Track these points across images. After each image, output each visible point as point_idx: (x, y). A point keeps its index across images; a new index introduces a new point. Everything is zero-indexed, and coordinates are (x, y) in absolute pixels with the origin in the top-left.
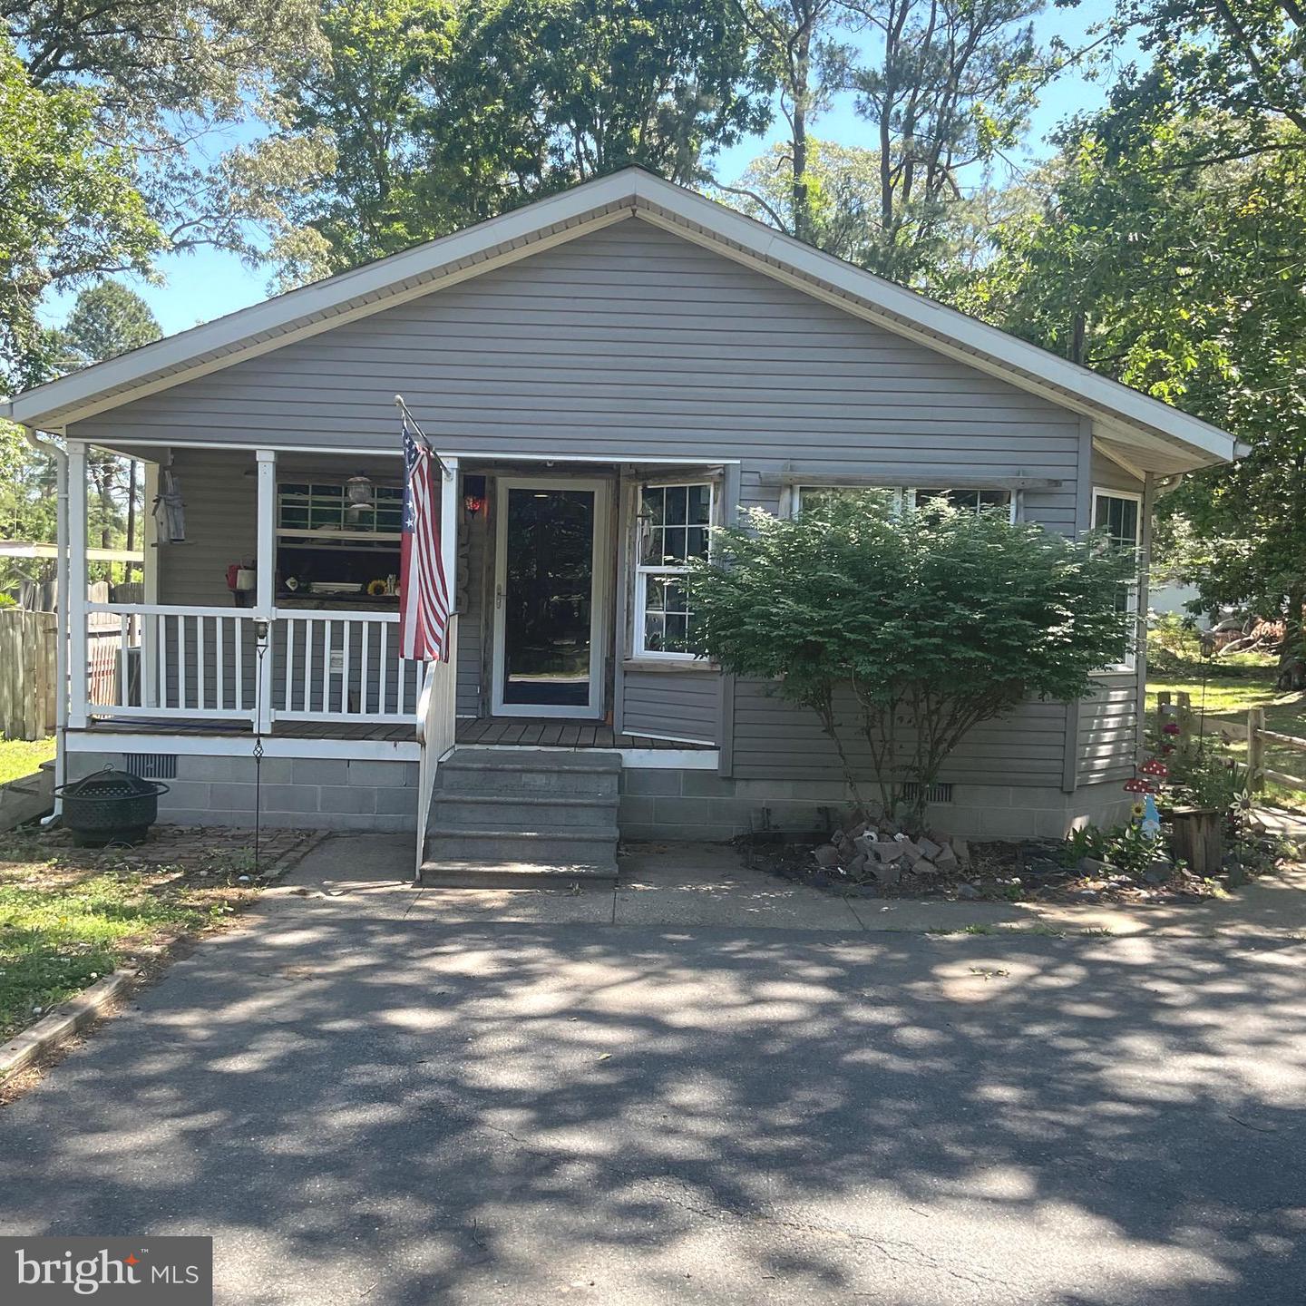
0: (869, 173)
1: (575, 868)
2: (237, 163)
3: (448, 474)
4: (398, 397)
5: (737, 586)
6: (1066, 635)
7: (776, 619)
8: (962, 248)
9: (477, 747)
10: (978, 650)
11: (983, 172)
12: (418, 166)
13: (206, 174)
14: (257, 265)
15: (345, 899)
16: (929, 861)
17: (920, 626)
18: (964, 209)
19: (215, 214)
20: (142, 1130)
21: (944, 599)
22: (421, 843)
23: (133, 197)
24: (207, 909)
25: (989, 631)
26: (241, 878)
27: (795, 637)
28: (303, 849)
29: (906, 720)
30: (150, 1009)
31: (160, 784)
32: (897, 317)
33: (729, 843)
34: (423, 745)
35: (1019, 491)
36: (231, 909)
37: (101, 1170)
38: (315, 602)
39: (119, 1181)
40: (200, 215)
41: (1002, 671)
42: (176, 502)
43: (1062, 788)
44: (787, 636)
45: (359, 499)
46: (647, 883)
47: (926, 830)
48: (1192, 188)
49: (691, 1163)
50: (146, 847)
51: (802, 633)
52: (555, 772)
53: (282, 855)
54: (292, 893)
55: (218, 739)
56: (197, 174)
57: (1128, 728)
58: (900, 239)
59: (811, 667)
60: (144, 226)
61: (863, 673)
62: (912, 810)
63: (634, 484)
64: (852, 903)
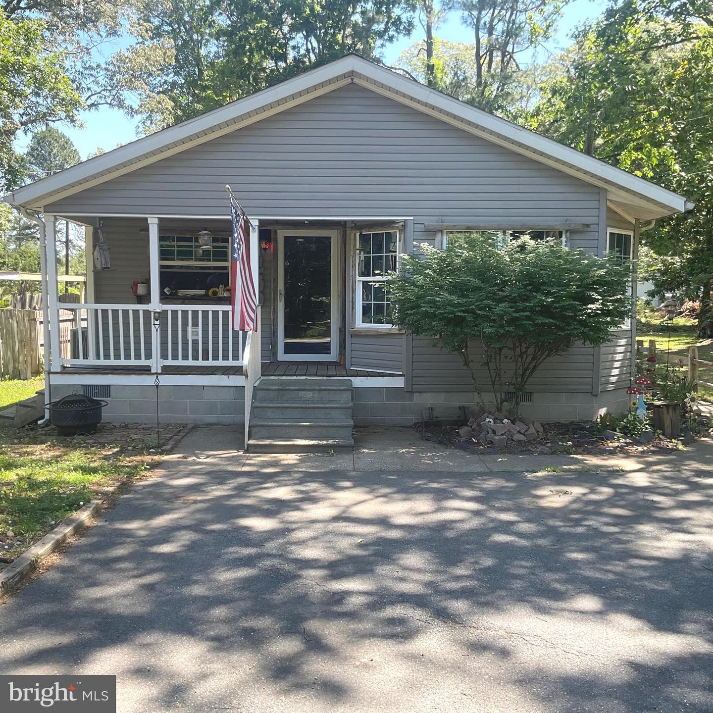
0: (467, 57)
1: (330, 442)
2: (121, 59)
3: (253, 228)
4: (228, 186)
5: (416, 286)
6: (598, 309)
7: (438, 304)
8: (522, 97)
9: (273, 377)
10: (550, 319)
11: (532, 54)
12: (218, 58)
13: (104, 66)
14: (133, 116)
15: (208, 460)
16: (522, 434)
17: (518, 306)
18: (522, 76)
19: (109, 88)
20: (118, 585)
21: (531, 291)
22: (247, 429)
23: (65, 80)
24: (135, 467)
25: (556, 308)
26: (151, 450)
27: (449, 313)
28: (182, 434)
29: (509, 357)
30: (112, 520)
31: (103, 401)
32: (499, 136)
33: (411, 427)
34: (247, 376)
35: (567, 231)
36: (148, 467)
37: (100, 606)
38: (181, 301)
39: (110, 612)
40: (101, 89)
41: (563, 330)
42: (105, 247)
43: (592, 393)
44: (445, 313)
45: (205, 243)
46: (370, 449)
47: (520, 417)
48: (648, 62)
49: (416, 596)
50: (97, 435)
51: (453, 311)
52: (317, 390)
53: (171, 438)
54: (179, 458)
55: (133, 376)
56: (98, 66)
57: (627, 359)
58: (486, 94)
59: (458, 329)
60: (72, 96)
61: (487, 332)
62: (512, 407)
63: (354, 232)
64: (482, 457)
